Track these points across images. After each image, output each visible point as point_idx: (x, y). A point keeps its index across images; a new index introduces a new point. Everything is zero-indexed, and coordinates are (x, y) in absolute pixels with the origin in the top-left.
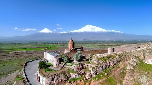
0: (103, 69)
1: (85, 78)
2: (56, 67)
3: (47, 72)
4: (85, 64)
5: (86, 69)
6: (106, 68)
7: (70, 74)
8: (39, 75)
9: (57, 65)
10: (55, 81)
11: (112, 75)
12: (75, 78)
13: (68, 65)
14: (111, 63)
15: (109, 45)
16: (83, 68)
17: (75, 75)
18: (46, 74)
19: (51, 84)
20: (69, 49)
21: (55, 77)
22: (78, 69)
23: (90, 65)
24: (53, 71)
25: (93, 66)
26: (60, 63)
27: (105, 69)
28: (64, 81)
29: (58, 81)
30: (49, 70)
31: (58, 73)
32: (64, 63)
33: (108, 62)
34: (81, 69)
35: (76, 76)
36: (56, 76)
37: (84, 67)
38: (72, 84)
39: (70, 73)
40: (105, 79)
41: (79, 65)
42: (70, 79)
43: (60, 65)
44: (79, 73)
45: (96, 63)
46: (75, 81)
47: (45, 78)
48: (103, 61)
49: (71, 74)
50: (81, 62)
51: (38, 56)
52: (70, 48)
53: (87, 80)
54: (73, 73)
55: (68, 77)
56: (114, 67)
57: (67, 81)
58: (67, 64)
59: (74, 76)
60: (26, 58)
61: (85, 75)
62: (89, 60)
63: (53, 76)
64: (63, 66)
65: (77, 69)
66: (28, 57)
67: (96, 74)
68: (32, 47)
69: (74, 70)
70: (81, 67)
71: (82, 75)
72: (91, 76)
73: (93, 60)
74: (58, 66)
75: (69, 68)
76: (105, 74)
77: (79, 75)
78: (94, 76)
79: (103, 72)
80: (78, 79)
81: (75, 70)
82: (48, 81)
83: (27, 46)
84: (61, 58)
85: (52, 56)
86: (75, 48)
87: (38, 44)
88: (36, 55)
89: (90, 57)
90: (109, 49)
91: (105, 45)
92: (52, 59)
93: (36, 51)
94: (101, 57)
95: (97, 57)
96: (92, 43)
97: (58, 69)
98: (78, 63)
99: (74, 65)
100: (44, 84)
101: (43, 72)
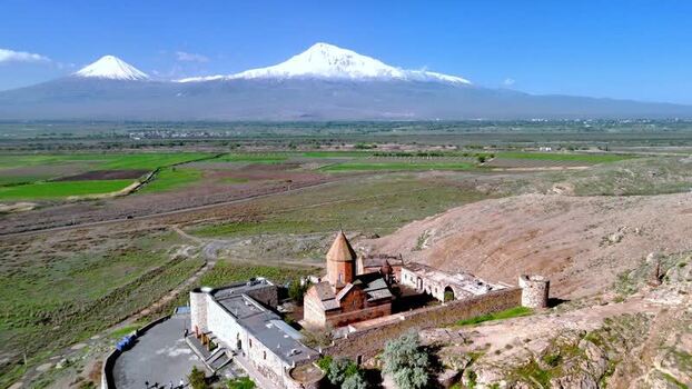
15: (426, 155)
20: (333, 287)
51: (112, 244)
52: (339, 281)
60: (50, 260)
62: (465, 381)
66: (59, 253)
68: (58, 171)
73: (483, 380)
83: (26, 159)
84: (326, 376)
85: (254, 341)
86: (359, 282)
87: (85, 147)
88: (103, 239)
89: (465, 363)
90: (522, 283)
91: (407, 151)
92: (259, 361)
93: (87, 200)
94: (520, 360)
95: (496, 358)
96: (350, 141)
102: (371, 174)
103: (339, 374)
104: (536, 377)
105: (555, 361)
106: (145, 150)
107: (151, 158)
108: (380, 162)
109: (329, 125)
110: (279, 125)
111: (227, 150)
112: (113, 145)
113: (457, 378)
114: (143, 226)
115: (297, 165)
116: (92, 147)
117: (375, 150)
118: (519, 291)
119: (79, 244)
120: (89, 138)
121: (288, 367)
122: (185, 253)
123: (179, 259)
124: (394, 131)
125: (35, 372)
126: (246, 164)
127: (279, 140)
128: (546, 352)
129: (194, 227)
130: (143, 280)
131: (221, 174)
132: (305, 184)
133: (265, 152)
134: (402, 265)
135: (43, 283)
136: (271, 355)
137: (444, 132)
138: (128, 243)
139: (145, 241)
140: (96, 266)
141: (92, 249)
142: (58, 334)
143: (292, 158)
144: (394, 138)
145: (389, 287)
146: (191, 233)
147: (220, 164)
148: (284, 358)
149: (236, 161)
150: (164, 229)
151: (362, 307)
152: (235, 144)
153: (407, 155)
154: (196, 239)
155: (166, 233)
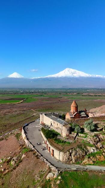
1: (104, 152)
2: (67, 137)
3: (61, 144)
4: (101, 135)
5: (103, 141)
7: (87, 148)
8: (52, 148)
9: (67, 135)
10: (73, 157)
12: (93, 152)
13: (80, 136)
15: (97, 96)
16: (100, 140)
17: (92, 149)
18: (61, 148)
19: (69, 160)
20: (73, 113)
21: (72, 152)
22: (95, 141)
24: (66, 144)
26: (70, 133)
28: (82, 156)
29: (76, 156)
30: (62, 142)
31: (75, 146)
32: (76, 134)
34: (97, 142)
35: (94, 150)
36: (73, 151)
38: (91, 160)
39: (87, 147)
41: (95, 138)
42: (88, 154)
43: (71, 135)
44: (96, 146)
46: (94, 157)
47: (61, 153)
49: (89, 148)
50: (95, 133)
51: (18, 112)
52: (74, 111)
54: (90, 147)
55: (85, 151)
57: (85, 156)
58: (79, 134)
59: (92, 150)
60: (5, 114)
61: (103, 148)
63: (71, 151)
64: (76, 137)
65: (93, 142)
66: (7, 113)
69: (90, 143)
70: (98, 139)
71: (100, 149)
74: (69, 136)
75: (84, 140)
77: (97, 149)
80: (96, 153)
81: (91, 143)
82: (66, 156)
84: (71, 127)
85: (55, 122)
86: (78, 112)
87: (9, 93)
88: (16, 111)
89: (103, 126)
91: (91, 95)
92: (56, 126)
93: (11, 104)
96: (75, 93)
97: (71, 141)
98: (93, 134)
99: (89, 137)
100: (61, 159)
101: (55, 144)
102: (81, 100)
103: (74, 126)
106: (24, 94)
107: (25, 96)
108: (84, 97)
110: (56, 89)
111: (43, 94)
112: (16, 93)
113: (102, 130)
114: (25, 109)
115: (61, 98)
116: (11, 93)
117: (82, 95)
119: (11, 112)
120: (10, 91)
122: (35, 115)
123: (34, 116)
124: (88, 90)
125: (4, 135)
126: (48, 97)
127: (57, 92)
130: (26, 119)
131: (42, 100)
132: (64, 102)
133: (53, 95)
134: (89, 112)
135: (4, 119)
136: (59, 124)
137: (102, 91)
138: (22, 112)
139: (25, 112)
140: (15, 116)
141: (14, 113)
142: (8, 128)
143: (60, 96)
144: (88, 92)
145: (86, 114)
146: (36, 111)
147: (42, 97)
148: (62, 124)
149: (46, 97)
150: (30, 110)
151: (79, 118)
152: (45, 93)
153: (92, 96)
154: (37, 112)
155: (30, 111)
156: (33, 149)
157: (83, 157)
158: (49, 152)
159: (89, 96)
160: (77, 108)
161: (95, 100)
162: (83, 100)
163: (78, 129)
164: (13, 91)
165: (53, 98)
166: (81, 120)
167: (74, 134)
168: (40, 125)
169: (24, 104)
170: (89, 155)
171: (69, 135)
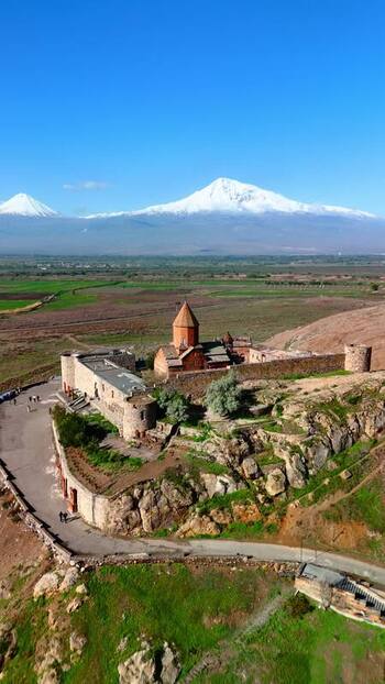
0: (332, 452)
1: (263, 491)
2: (138, 442)
3: (106, 467)
4: (260, 431)
5: (265, 453)
6: (343, 448)
7: (203, 480)
8: (72, 483)
9: (138, 434)
10: (143, 512)
11: (367, 478)
12: (222, 493)
13: (186, 437)
14: (365, 423)
15: (319, 283)
16: (251, 450)
17: (221, 481)
18: (102, 479)
19: (128, 523)
20: (178, 351)
21: (141, 495)
22: (233, 455)
23: (279, 436)
24: (127, 465)
25: (291, 439)
26: (152, 426)
27: (339, 453)
28: (180, 507)
29: (154, 510)
30: (113, 460)
31: (155, 473)
32: (170, 427)
33: (351, 421)
34: (242, 457)
35: (226, 485)
36: (145, 492)
37: (257, 448)
38: (212, 520)
39: (203, 476)
40: (341, 495)
41: (235, 440)
42: (201, 499)
43: (152, 433)
44: (236, 471)
45: (306, 427)
46: (222, 509)
47: (102, 501)
48: (334, 420)
49: (207, 478)
50: (241, 422)
52: (182, 344)
53: (269, 500)
54: (214, 476)
55: (193, 490)
56: (375, 442)
57: (191, 508)
58: (183, 430)
59: (219, 487)
61: (261, 478)
62: (274, 413)
63: (136, 492)
64: (168, 439)
65: (227, 456)
67: (306, 476)
69: (215, 459)
70: (244, 446)
71: (249, 481)
72: (287, 484)
73: (289, 412)
74: (144, 435)
75: (194, 451)
76: (343, 475)
77: (237, 481)
78: (299, 484)
79: (332, 465)
80: (234, 496)
81: (220, 460)
82: (118, 512)
84: (156, 402)
85: (107, 385)
86: (201, 346)
88: (4, 342)
89: (275, 399)
90: (347, 350)
91: (300, 281)
92: (109, 400)
94: (322, 398)
95: (304, 397)
96: (242, 272)
97: (148, 454)
98: (231, 427)
99: (213, 439)
100: (100, 522)
101: (87, 469)
102: (259, 299)
103: (167, 400)
104: (336, 412)
105: (355, 401)
106: (50, 278)
107: (55, 284)
108: (271, 290)
109: (228, 258)
110: (178, 259)
111: (124, 278)
112: (22, 273)
113: (267, 411)
117: (267, 279)
118: (342, 357)
121: (126, 396)
124: (292, 264)
127: (175, 272)
128: (349, 393)
129: (86, 336)
130: (35, 373)
131: (116, 298)
133: (161, 280)
134: (251, 347)
136: (117, 391)
137: (344, 264)
138: (25, 346)
144: (292, 270)
145: (228, 353)
146: (82, 341)
147: (118, 290)
148: (126, 393)
149: (132, 287)
150: (58, 337)
151: (202, 368)
152: (133, 274)
153: (300, 284)
154: (86, 346)
155: (60, 340)
156: (7, 485)
157: (183, 511)
158: (62, 496)
159: (290, 283)
160: (193, 332)
161: (308, 301)
162: (264, 298)
163: (177, 410)
164: (10, 267)
165: (159, 293)
166: (197, 374)
167: (163, 430)
168: (57, 395)
169: (43, 316)
170: (206, 502)
171: (147, 432)
